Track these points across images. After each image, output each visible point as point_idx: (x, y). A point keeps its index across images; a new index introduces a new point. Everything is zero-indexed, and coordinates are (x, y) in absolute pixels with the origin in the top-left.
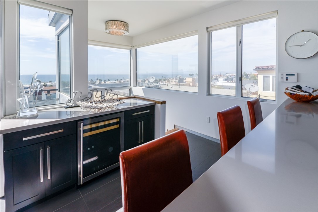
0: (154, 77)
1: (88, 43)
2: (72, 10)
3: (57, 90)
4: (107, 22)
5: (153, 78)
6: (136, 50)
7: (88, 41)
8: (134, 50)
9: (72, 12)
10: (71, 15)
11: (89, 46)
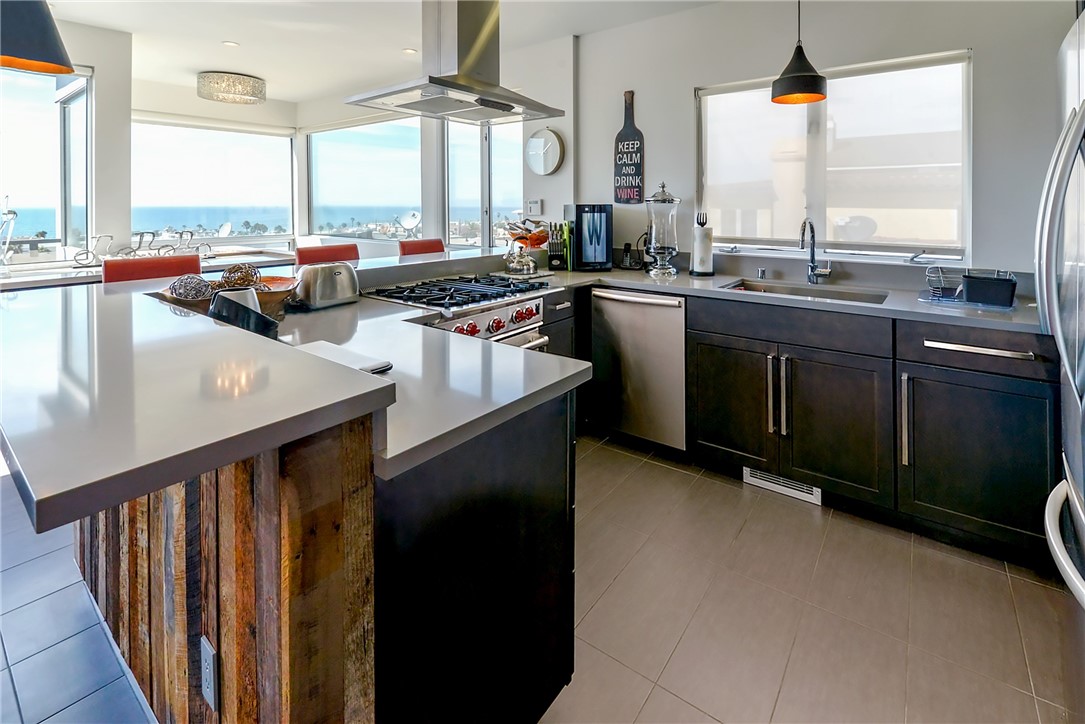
0: (416, 213)
1: (133, 117)
2: (92, 68)
3: (59, 241)
4: (205, 74)
5: (414, 215)
6: (308, 138)
7: (132, 113)
8: (300, 140)
9: (93, 71)
10: (91, 77)
11: (134, 125)
